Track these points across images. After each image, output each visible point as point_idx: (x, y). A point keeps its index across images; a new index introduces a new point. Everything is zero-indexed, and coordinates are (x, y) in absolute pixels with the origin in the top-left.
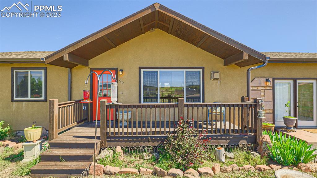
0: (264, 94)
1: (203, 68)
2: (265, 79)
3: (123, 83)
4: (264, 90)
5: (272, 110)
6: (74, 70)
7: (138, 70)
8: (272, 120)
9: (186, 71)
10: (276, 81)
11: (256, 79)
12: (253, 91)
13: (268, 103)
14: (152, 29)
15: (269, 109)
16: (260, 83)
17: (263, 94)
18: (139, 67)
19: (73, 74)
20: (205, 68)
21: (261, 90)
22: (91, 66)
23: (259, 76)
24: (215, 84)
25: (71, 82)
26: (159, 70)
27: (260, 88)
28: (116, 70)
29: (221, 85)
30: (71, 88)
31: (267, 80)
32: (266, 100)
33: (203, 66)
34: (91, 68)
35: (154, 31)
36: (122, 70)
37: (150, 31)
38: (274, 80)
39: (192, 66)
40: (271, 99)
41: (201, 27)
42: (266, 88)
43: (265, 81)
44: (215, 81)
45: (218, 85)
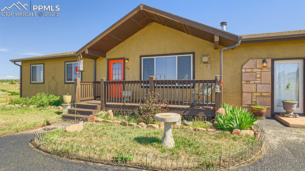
0: (260, 77)
1: (194, 53)
2: (261, 60)
3: (128, 69)
4: (260, 72)
5: (270, 93)
6: (98, 61)
7: (139, 58)
8: (270, 104)
9: (178, 57)
10: (275, 62)
11: (250, 61)
12: (247, 74)
13: (264, 85)
14: (149, 24)
15: (267, 93)
16: (255, 64)
17: (258, 76)
18: (140, 56)
19: (97, 64)
20: (195, 53)
21: (257, 72)
22: (108, 57)
23: (254, 57)
24: (205, 67)
25: (96, 70)
26: (155, 57)
27: (256, 70)
28: (124, 59)
29: (211, 68)
30: (96, 74)
31: (264, 61)
32: (262, 83)
33: (194, 51)
34: (107, 59)
35: (152, 24)
36: (128, 59)
37: (148, 26)
38: (273, 61)
39: (184, 52)
40: (269, 81)
41: (176, 18)
42: (262, 70)
43: (262, 62)
44: (206, 65)
45: (208, 68)
